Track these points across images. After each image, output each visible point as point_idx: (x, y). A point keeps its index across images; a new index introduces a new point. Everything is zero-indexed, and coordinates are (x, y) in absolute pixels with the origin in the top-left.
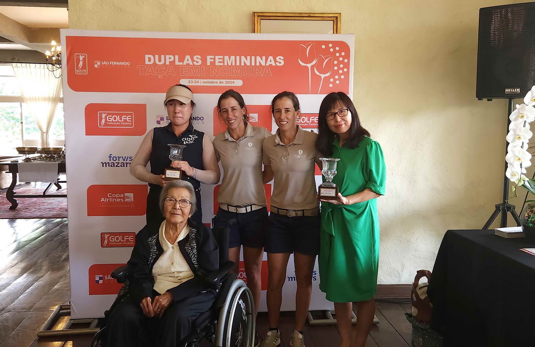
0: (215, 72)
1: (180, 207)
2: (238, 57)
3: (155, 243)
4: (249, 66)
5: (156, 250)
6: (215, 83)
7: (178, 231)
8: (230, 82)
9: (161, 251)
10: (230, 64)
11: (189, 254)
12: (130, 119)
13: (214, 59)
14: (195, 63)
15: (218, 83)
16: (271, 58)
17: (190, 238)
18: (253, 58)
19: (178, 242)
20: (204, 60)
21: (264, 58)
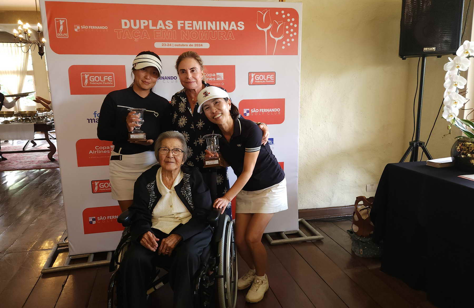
0: (185, 35)
1: (173, 155)
2: (205, 22)
3: (153, 189)
4: (215, 30)
5: (154, 195)
6: (186, 45)
7: (173, 177)
8: (199, 45)
9: (159, 196)
10: (198, 29)
11: (186, 197)
12: (111, 79)
13: (184, 24)
14: (167, 28)
15: (189, 45)
16: (233, 23)
17: (185, 182)
18: (218, 23)
19: (174, 187)
20: (175, 25)
21: (227, 23)
